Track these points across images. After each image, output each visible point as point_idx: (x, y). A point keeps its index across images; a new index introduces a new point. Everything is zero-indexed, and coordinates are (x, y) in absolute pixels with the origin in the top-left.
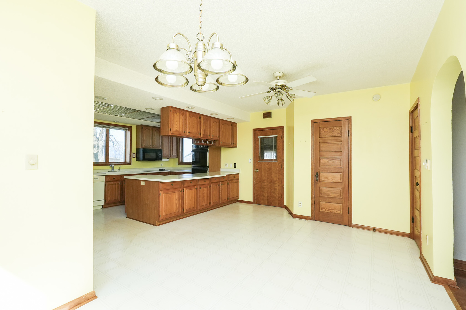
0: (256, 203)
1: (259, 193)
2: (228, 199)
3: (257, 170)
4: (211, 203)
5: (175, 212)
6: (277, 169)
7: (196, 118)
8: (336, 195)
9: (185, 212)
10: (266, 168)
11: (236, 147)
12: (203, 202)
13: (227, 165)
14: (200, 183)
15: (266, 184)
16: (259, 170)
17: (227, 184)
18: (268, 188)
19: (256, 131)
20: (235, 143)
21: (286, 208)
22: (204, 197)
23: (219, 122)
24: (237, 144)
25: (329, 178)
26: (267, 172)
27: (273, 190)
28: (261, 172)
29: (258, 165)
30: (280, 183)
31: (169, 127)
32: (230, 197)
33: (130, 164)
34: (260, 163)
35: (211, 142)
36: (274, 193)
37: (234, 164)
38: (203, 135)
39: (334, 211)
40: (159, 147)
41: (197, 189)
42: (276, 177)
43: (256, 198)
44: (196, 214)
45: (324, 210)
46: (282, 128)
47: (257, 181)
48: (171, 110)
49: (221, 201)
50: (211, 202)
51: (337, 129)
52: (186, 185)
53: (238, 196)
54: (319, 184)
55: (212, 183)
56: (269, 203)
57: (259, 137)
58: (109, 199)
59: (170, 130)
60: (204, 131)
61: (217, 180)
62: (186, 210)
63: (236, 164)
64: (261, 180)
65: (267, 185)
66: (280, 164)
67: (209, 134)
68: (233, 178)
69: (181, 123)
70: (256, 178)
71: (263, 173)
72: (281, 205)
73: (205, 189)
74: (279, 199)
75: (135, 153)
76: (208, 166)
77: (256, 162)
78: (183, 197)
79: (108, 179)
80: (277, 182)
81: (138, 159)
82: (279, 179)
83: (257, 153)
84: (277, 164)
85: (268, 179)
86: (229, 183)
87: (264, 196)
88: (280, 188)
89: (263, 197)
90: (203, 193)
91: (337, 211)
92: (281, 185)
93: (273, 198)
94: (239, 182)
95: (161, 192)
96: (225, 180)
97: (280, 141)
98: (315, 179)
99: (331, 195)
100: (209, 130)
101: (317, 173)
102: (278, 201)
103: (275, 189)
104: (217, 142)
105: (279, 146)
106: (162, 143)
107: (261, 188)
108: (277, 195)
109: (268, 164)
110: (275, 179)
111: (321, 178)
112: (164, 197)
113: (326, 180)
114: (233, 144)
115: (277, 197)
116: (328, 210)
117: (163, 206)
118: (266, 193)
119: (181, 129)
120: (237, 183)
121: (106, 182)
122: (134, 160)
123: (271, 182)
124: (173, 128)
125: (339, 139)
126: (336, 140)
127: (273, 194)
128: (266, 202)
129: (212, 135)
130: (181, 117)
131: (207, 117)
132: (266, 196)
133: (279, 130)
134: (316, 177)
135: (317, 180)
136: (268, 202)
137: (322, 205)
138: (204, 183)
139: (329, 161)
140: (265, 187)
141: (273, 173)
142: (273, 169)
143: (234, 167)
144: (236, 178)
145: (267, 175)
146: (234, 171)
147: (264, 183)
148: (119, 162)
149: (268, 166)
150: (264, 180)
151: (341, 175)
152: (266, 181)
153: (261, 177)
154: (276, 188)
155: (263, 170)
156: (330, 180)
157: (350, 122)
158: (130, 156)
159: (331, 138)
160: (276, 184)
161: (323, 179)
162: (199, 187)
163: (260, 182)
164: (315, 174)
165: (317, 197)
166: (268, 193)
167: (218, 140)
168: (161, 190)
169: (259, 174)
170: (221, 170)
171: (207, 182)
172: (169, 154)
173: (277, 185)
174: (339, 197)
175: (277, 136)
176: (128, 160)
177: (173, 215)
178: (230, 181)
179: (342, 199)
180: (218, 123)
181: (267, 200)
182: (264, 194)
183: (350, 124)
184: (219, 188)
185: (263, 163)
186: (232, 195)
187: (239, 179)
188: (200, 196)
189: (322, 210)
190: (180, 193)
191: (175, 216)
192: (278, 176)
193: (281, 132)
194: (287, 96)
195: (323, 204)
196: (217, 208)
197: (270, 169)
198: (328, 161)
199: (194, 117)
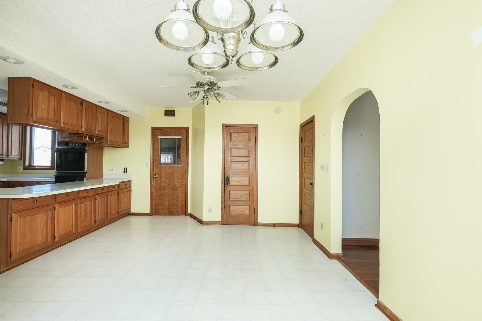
0: (154, 214)
1: (159, 202)
2: (118, 213)
3: (155, 175)
4: (96, 221)
5: (39, 242)
6: (181, 173)
7: (76, 103)
8: (244, 198)
9: (57, 239)
10: (167, 173)
11: (128, 147)
12: (85, 221)
13: (113, 169)
14: (81, 195)
15: (166, 191)
16: (159, 175)
17: (117, 194)
18: (169, 196)
19: (154, 130)
20: (126, 142)
21: (191, 215)
22: (86, 214)
23: (108, 114)
24: (128, 144)
25: (238, 182)
26: (168, 177)
27: (175, 198)
28: (161, 178)
29: (157, 170)
30: (184, 188)
31: (28, 111)
32: (120, 210)
34: (160, 167)
35: (96, 139)
36: (177, 200)
37: (125, 168)
38: (86, 129)
39: (242, 213)
41: (76, 204)
42: (179, 182)
43: (154, 208)
44: (73, 240)
45: (233, 213)
46: (187, 129)
47: (156, 188)
48: (33, 84)
49: (109, 216)
50: (97, 219)
51: (246, 135)
52: (59, 199)
53: (129, 209)
54: (229, 188)
55: (98, 194)
56: (171, 213)
57: (159, 137)
59: (30, 115)
60: (88, 123)
61: (105, 190)
62: (59, 237)
63: (126, 168)
64: (161, 187)
65: (168, 192)
66: (184, 168)
67: (93, 128)
68: (125, 186)
69: (50, 108)
70: (154, 185)
71: (163, 179)
72: (184, 212)
73: (88, 203)
74: (182, 206)
76: (86, 172)
77: (154, 166)
78: (53, 218)
80: (180, 188)
82: (182, 185)
83: (156, 156)
84: (181, 168)
85: (170, 186)
86: (120, 193)
87: (164, 205)
88: (184, 194)
89: (162, 206)
90: (85, 209)
91: (245, 213)
92: (184, 192)
93: (176, 206)
94: (131, 191)
95: (14, 215)
96: (114, 189)
97: (184, 143)
98: (226, 183)
99: (239, 198)
100: (94, 122)
101: (227, 177)
102: (181, 209)
103: (178, 196)
104: (105, 140)
105: (183, 149)
107: (160, 196)
108: (179, 203)
109: (169, 169)
110: (178, 185)
111: (230, 182)
112: (20, 222)
113: (236, 184)
114: (124, 144)
115: (180, 205)
116: (237, 213)
117: (18, 238)
118: (167, 201)
119: (50, 116)
120: (129, 192)
123: (173, 189)
124: (37, 113)
125: (248, 144)
126: (245, 145)
127: (176, 202)
128: (167, 212)
129: (97, 129)
130: (52, 98)
131: (91, 105)
132: (166, 205)
133: (183, 131)
134: (227, 181)
135: (227, 184)
136: (169, 212)
137: (231, 208)
138: (87, 195)
139: (239, 165)
140: (166, 194)
141: (176, 179)
142: (176, 173)
143: (124, 172)
144: (128, 186)
145: (169, 181)
146: (125, 178)
147: (165, 190)
149: (169, 170)
150: (165, 187)
151: (248, 178)
152: (166, 188)
153: (161, 183)
154: (178, 194)
155: (163, 175)
156: (239, 184)
157: (257, 129)
159: (241, 144)
160: (179, 190)
161: (233, 183)
162: (79, 201)
163: (159, 189)
164: (226, 178)
165: (227, 201)
166: (169, 201)
167: (106, 137)
168: (13, 211)
169: (159, 180)
170: (104, 176)
171: (91, 194)
172: (4, 154)
173: (180, 192)
174: (247, 199)
175: (181, 137)
177: (36, 249)
178: (121, 191)
179: (249, 201)
180: (106, 115)
181: (168, 209)
182: (165, 203)
183: (257, 131)
184: (107, 200)
185: (164, 167)
186: (123, 208)
187: (130, 187)
188: (81, 214)
189: (231, 213)
190: (50, 213)
191: (39, 250)
192: (182, 181)
193: (185, 133)
194: (216, 95)
195: (233, 208)
196: (103, 227)
197: (172, 174)
198: (237, 165)
199: (72, 102)
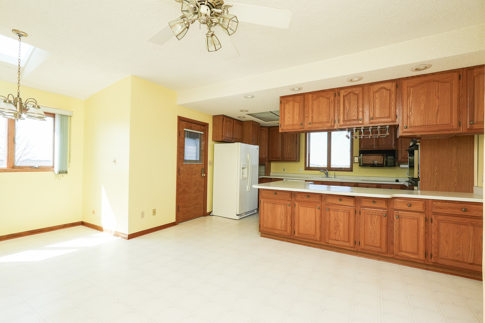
2: (429, 255)
5: (279, 229)
7: (326, 97)
9: (297, 235)
14: (329, 200)
22: (337, 226)
32: (438, 253)
33: (351, 170)
40: (389, 147)
41: (321, 209)
48: (281, 101)
52: (299, 197)
55: (362, 207)
59: (280, 126)
62: (301, 235)
69: (295, 114)
73: (342, 214)
81: (361, 165)
90: (335, 219)
95: (262, 199)
119: (295, 121)
124: (284, 123)
130: (297, 105)
158: (351, 160)
162: (327, 207)
178: (441, 217)
180: (393, 89)
188: (329, 222)
190: (289, 207)
199: (321, 99)
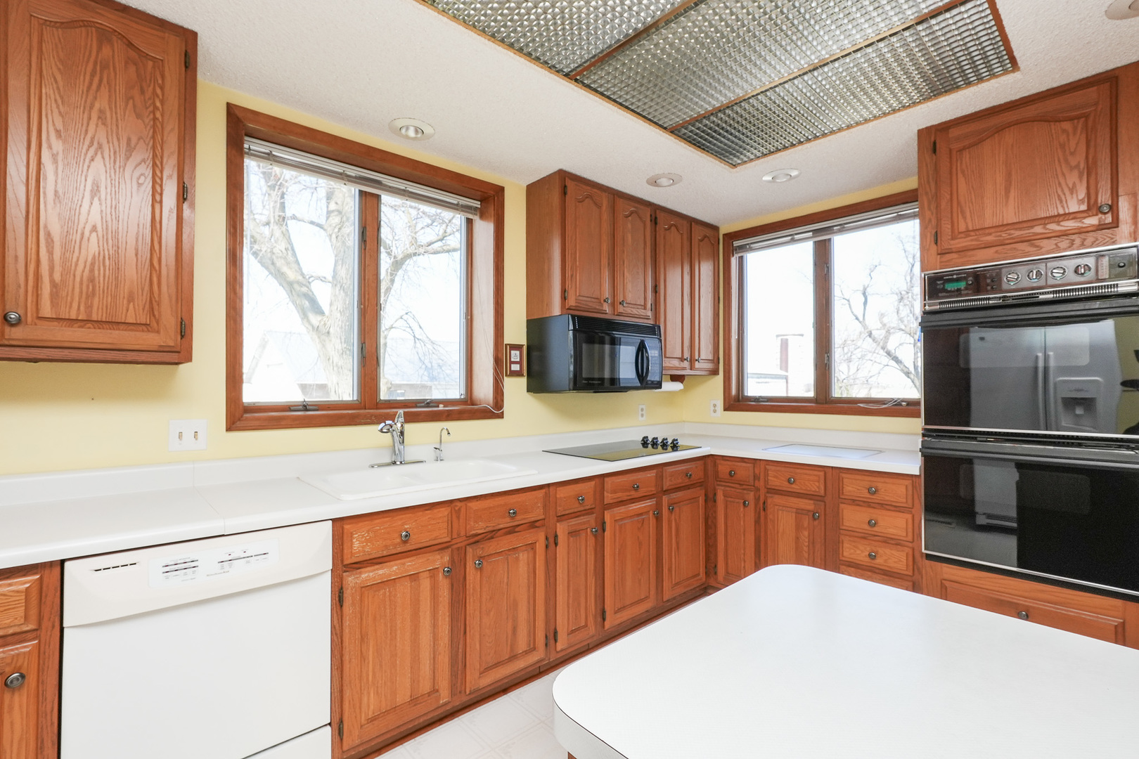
33: (495, 411)
40: (642, 312)
58: (371, 703)
75: (518, 347)
79: (358, 545)
81: (539, 381)
106: (656, 290)
121: (343, 565)
122: (516, 388)
148: (437, 403)
158: (498, 361)
172: (687, 355)
176: (484, 390)
